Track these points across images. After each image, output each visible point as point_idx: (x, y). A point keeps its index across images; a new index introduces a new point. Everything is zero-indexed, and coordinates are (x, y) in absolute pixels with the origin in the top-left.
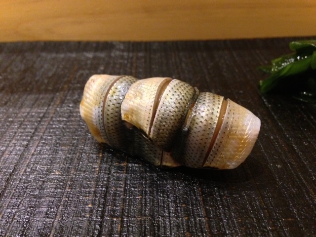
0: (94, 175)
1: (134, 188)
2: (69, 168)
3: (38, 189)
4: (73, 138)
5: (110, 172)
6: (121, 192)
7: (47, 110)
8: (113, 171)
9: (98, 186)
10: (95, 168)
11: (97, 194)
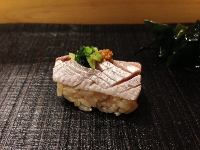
0: (59, 128)
1: (85, 139)
3: (22, 139)
4: (44, 100)
5: (69, 126)
6: (77, 142)
7: (27, 77)
9: (62, 137)
10: (59, 123)
11: (61, 143)
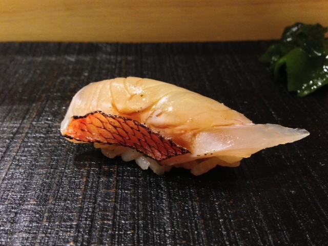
0: (76, 204)
1: (124, 220)
2: (46, 195)
3: (10, 222)
4: (52, 159)
5: (96, 200)
6: (109, 225)
7: (21, 124)
8: (99, 199)
9: (82, 218)
10: (78, 196)
11: (80, 228)
